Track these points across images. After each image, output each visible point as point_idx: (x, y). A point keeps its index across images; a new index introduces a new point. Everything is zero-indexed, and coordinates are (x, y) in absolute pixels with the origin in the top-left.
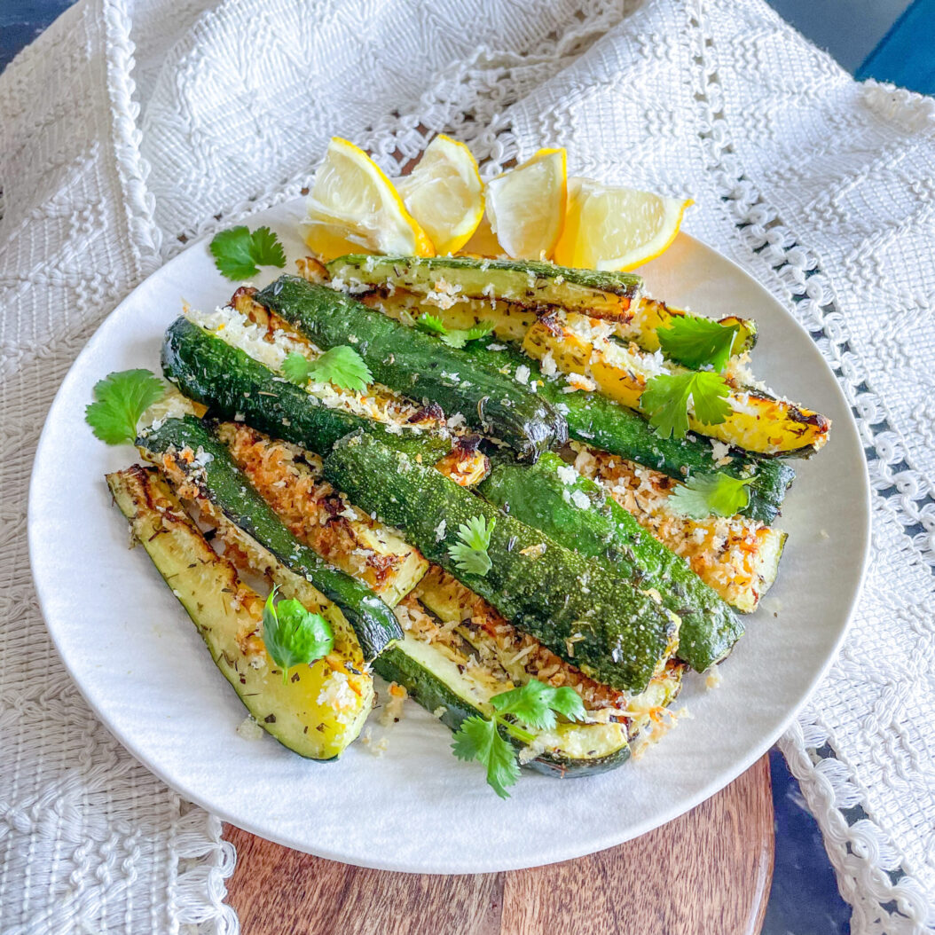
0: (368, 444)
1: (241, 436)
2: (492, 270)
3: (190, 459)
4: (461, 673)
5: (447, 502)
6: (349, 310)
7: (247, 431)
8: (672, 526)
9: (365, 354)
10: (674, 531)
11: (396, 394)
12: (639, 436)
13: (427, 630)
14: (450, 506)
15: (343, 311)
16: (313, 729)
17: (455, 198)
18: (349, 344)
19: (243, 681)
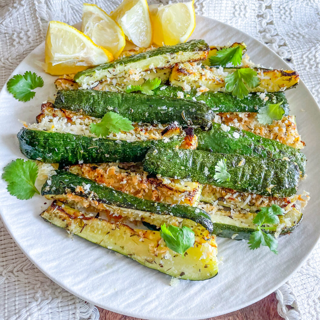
0: (161, 151)
1: (85, 169)
2: (152, 58)
3: (83, 191)
4: (233, 219)
5: (202, 159)
6: (98, 96)
7: (86, 166)
8: (264, 130)
9: (118, 112)
10: (266, 132)
11: (140, 124)
12: (233, 102)
13: (212, 210)
14: (204, 160)
15: (96, 98)
16: (202, 268)
17: (108, 30)
18: (109, 111)
19: (162, 266)
